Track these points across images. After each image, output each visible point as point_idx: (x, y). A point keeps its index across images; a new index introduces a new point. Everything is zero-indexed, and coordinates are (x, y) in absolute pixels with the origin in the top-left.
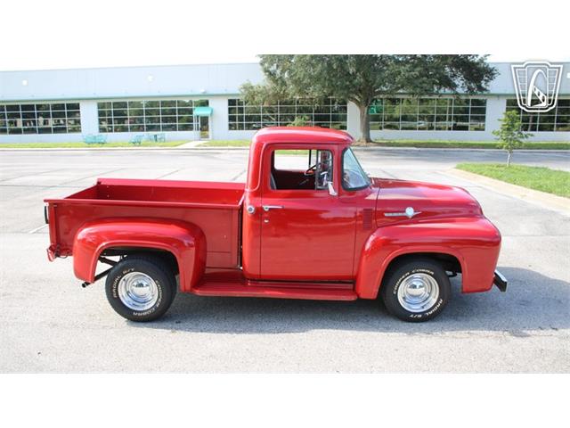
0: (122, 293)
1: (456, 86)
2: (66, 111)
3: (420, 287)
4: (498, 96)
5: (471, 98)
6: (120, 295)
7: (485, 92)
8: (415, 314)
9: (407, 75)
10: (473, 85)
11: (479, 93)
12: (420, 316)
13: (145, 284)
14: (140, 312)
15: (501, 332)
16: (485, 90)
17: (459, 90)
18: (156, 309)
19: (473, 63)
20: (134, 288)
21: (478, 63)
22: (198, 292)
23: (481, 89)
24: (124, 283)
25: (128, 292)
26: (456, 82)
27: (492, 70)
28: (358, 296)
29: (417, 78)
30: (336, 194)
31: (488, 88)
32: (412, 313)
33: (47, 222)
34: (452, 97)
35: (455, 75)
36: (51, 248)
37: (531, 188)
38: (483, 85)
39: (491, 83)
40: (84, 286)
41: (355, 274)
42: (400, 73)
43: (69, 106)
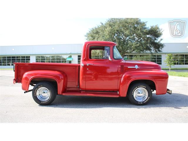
0: (37, 94)
1: (151, 50)
2: (26, 58)
3: (141, 93)
4: (165, 53)
5: (156, 54)
6: (37, 95)
7: (161, 52)
8: (140, 102)
9: (135, 45)
10: (157, 50)
11: (159, 52)
12: (142, 103)
13: (46, 92)
14: (44, 102)
15: (171, 108)
16: (161, 51)
17: (153, 51)
18: (49, 100)
19: (157, 43)
20: (42, 94)
21: (158, 43)
22: (64, 94)
23: (159, 51)
24: (39, 91)
25: (40, 95)
26: (151, 49)
27: (162, 45)
28: (120, 96)
29: (138, 47)
30: (111, 60)
31: (162, 50)
32: (139, 102)
33: (14, 71)
34: (150, 54)
35: (151, 47)
36: (14, 79)
37: (178, 76)
38: (160, 49)
39: (163, 49)
40: (25, 93)
41: (118, 88)
42: (133, 45)
43: (27, 57)
